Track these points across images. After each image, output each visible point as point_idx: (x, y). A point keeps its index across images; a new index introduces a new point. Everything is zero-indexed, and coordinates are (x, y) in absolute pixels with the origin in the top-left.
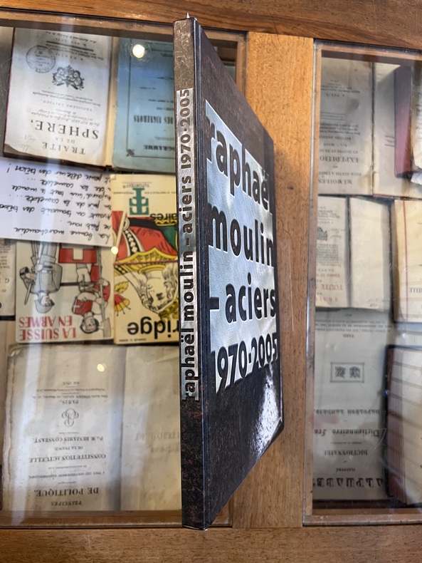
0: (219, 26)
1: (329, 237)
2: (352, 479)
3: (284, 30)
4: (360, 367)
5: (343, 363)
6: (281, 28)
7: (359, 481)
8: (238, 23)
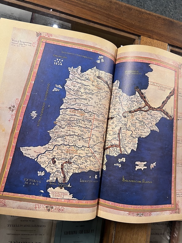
0: (129, 31)
3: (156, 38)
6: (155, 37)
8: (137, 31)
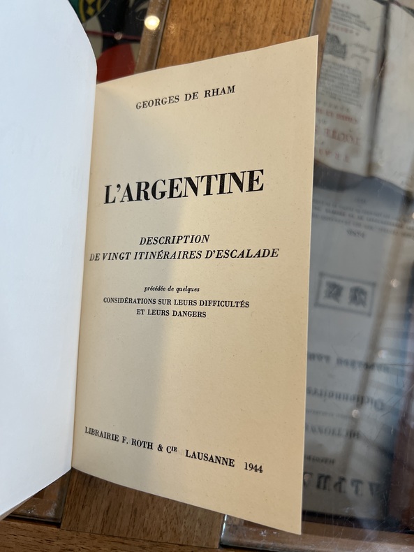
1: (349, 54)
2: (328, 477)
4: (368, 288)
5: (341, 278)
7: (340, 483)
